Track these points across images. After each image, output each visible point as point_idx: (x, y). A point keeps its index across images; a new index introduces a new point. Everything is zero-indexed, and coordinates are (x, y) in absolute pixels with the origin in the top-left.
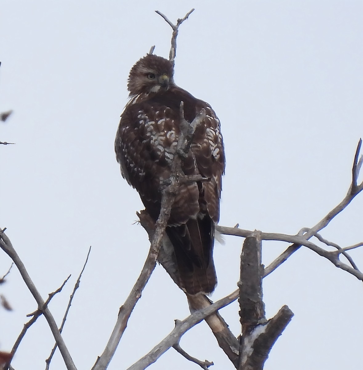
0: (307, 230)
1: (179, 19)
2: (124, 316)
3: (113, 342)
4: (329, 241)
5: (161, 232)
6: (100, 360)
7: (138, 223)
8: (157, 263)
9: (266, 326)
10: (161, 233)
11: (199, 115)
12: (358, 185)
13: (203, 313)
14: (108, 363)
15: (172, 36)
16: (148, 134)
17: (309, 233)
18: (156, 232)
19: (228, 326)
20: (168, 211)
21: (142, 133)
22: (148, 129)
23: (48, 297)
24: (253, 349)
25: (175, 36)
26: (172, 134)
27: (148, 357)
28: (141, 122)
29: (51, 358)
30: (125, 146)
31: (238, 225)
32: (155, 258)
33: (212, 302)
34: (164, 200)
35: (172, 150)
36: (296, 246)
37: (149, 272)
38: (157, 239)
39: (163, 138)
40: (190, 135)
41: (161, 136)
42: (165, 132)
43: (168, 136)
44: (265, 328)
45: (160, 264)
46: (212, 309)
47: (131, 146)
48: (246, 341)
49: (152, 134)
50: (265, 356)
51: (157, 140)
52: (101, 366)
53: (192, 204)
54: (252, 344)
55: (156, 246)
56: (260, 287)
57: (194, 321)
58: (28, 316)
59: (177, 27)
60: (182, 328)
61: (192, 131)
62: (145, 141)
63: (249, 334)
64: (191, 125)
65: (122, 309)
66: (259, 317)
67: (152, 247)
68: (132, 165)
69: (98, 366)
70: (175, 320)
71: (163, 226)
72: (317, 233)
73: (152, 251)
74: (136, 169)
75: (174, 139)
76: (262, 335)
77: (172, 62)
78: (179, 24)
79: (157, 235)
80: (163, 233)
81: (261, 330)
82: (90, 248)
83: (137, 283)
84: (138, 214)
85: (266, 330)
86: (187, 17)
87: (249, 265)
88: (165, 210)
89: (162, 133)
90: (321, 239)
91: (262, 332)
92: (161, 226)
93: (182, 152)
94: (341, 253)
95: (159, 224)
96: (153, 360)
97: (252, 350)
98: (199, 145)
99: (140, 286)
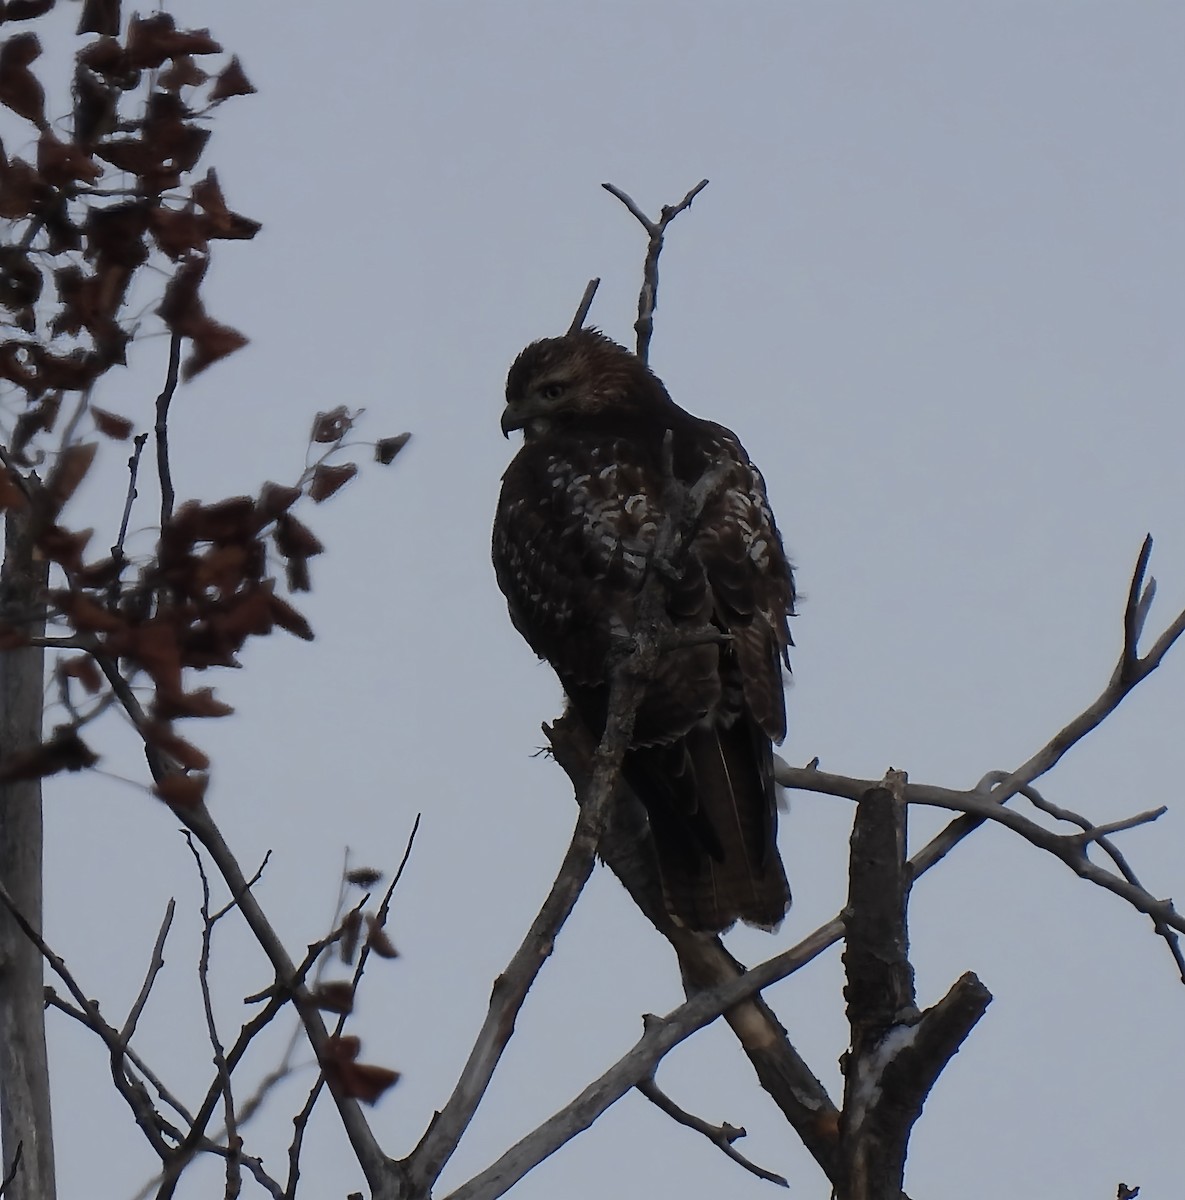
0: (1000, 777)
1: (666, 207)
2: (506, 1006)
3: (477, 1073)
4: (1061, 806)
5: (606, 780)
6: (441, 1120)
7: (546, 752)
8: (597, 861)
9: (916, 1028)
10: (608, 782)
11: (714, 467)
12: (1139, 658)
13: (718, 998)
14: (461, 1130)
15: (645, 253)
16: (577, 511)
17: (1008, 786)
18: (595, 780)
19: (786, 1032)
20: (626, 721)
21: (558, 509)
22: (577, 498)
23: (307, 952)
24: (882, 1091)
25: (655, 250)
26: (638, 504)
27: (571, 1113)
28: (556, 483)
29: (307, 1111)
30: (516, 551)
31: (816, 761)
32: (590, 848)
33: (744, 967)
34: (617, 694)
35: (641, 544)
36: (970, 821)
37: (575, 886)
38: (597, 799)
39: (615, 514)
40: (688, 519)
41: (609, 509)
42: (621, 497)
43: (628, 507)
44: (914, 1035)
45: (605, 864)
46: (744, 987)
47: (531, 547)
48: (863, 1068)
49: (585, 510)
50: (913, 1109)
51: (599, 521)
52: (442, 1139)
53: (701, 679)
54: (878, 1075)
55: (594, 818)
56: (900, 922)
57: (695, 1019)
58: (248, 1001)
59: (661, 228)
60: (664, 1038)
61: (694, 510)
62: (567, 531)
63: (872, 1048)
64: (693, 492)
65: (500, 984)
66: (897, 1004)
67: (584, 817)
68: (535, 598)
69: (433, 1138)
70: (644, 1016)
71: (613, 763)
72: (1030, 785)
73: (581, 828)
74: (546, 606)
75: (645, 515)
76: (904, 1054)
77: (645, 321)
78: (665, 221)
79: (598, 787)
80: (612, 782)
81: (904, 1038)
82: (418, 819)
83: (541, 914)
84: (545, 727)
85: (916, 1038)
86: (687, 203)
87: (872, 863)
88: (619, 719)
89: (613, 503)
90: (1038, 802)
91: (905, 1045)
92: (607, 762)
93: (666, 565)
94: (1091, 840)
95: (602, 758)
96: (584, 1122)
97: (878, 1092)
98: (711, 531)
99: (550, 922)
